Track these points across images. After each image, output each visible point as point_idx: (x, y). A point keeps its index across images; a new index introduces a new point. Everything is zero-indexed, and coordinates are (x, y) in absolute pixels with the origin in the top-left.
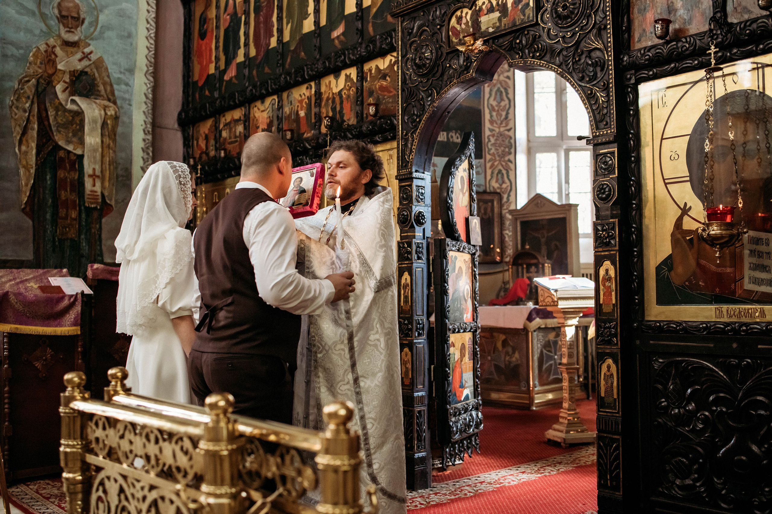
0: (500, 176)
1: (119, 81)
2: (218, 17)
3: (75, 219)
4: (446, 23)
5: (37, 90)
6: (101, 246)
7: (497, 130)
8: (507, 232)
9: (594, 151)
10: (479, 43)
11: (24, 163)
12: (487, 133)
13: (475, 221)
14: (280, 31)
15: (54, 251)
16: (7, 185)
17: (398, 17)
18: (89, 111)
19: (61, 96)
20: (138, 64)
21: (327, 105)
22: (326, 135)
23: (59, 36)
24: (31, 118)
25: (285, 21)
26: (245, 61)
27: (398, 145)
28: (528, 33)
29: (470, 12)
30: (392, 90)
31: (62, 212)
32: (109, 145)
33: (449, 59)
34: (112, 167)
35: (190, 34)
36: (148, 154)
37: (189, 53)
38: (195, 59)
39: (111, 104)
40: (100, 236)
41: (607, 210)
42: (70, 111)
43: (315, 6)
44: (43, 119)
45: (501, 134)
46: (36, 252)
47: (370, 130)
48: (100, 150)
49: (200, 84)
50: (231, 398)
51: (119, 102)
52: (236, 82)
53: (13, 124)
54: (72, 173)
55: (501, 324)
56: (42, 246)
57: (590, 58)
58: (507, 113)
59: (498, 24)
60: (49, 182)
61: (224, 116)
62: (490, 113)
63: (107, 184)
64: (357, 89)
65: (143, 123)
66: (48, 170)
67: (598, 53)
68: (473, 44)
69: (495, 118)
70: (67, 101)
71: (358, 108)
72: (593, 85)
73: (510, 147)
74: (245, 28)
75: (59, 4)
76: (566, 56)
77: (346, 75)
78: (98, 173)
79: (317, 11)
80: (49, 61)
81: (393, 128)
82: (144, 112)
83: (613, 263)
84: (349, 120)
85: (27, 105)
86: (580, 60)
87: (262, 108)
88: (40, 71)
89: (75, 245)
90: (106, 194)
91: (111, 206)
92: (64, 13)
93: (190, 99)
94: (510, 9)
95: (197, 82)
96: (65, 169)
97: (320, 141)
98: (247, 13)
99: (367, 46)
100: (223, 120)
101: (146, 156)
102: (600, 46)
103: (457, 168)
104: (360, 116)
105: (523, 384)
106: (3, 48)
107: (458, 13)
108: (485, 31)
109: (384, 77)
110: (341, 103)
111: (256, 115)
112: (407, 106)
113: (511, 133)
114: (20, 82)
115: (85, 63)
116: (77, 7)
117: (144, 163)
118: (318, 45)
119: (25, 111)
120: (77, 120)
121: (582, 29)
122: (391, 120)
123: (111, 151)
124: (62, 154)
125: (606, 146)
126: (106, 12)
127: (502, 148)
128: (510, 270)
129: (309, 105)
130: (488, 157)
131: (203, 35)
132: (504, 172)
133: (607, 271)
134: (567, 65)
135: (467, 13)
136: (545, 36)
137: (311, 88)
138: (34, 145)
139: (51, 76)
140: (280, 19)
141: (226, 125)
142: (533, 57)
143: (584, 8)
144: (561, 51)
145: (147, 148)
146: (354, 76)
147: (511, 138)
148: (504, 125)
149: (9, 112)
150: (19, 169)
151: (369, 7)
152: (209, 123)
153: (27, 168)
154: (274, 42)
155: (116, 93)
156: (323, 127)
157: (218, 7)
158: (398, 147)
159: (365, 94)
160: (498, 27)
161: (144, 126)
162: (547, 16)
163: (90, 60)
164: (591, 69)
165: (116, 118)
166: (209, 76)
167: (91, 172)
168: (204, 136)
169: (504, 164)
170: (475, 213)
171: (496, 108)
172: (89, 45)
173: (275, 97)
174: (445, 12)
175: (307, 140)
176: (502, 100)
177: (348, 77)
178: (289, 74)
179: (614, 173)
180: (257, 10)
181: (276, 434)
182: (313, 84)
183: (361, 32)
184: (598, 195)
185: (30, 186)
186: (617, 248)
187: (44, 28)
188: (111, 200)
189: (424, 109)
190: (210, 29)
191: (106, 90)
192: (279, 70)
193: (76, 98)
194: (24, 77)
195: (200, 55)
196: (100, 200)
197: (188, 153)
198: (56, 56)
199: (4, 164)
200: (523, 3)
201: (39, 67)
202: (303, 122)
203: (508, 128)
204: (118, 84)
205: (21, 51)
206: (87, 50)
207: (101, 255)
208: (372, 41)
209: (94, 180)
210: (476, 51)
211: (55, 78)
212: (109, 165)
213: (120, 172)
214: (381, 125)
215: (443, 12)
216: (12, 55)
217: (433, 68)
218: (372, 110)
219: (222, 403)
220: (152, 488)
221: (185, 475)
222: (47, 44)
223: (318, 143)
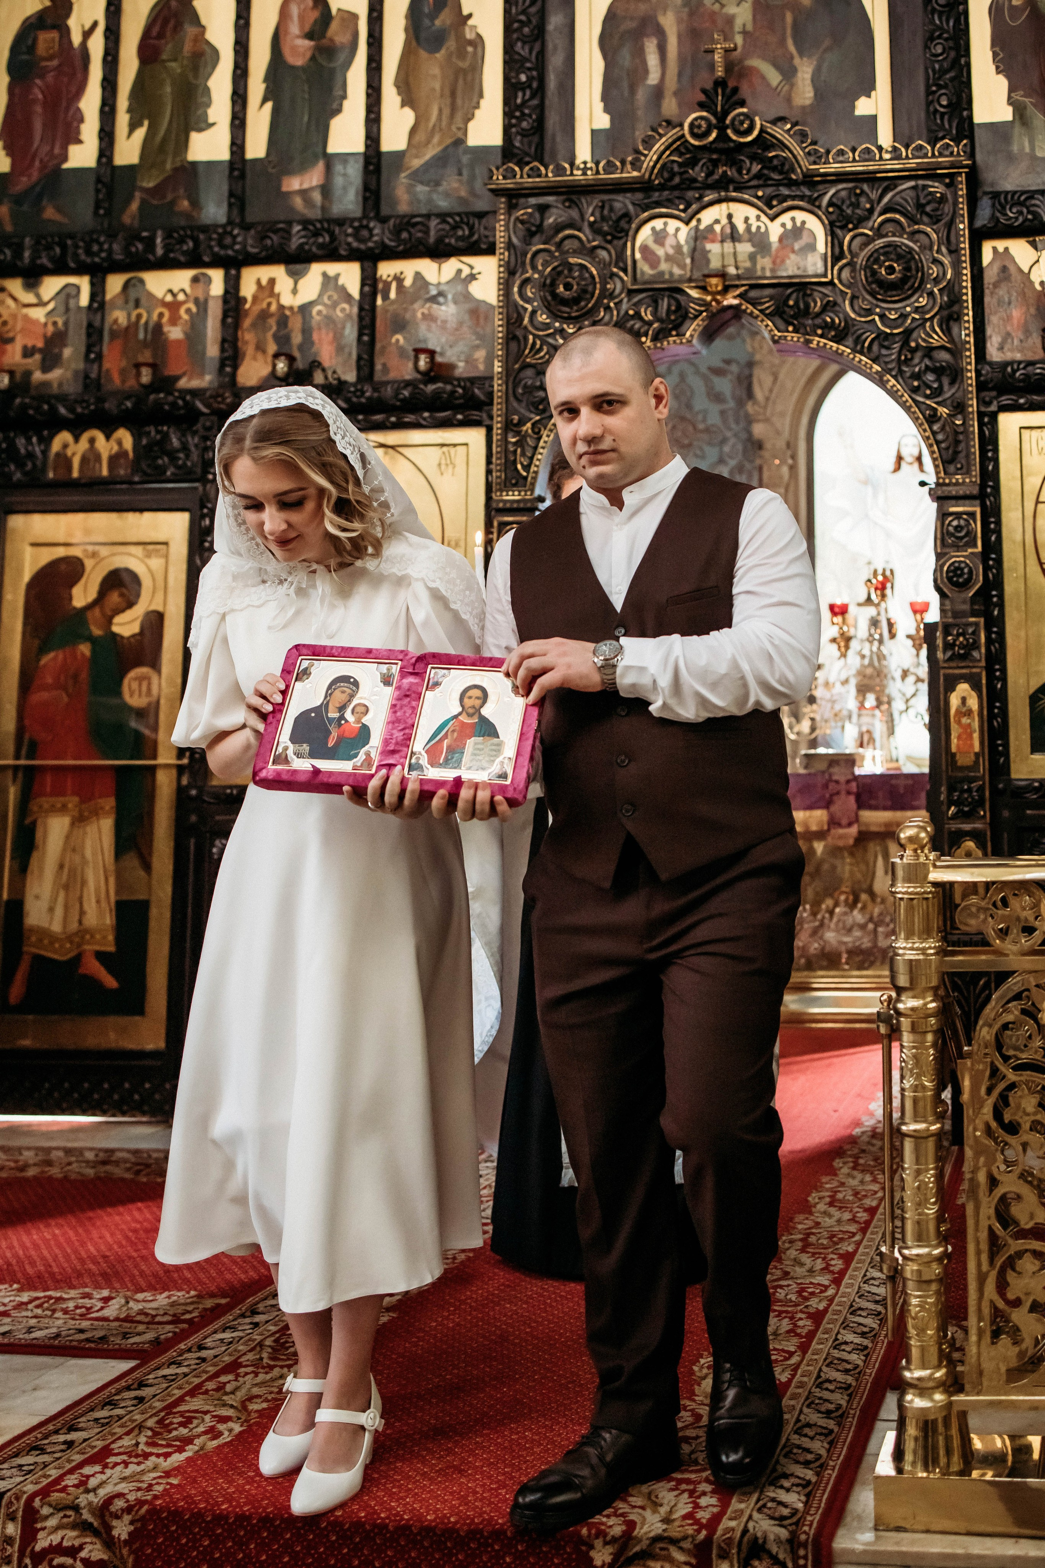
4: (626, 234)
14: (107, 137)
17: (503, 196)
21: (259, 327)
25: (123, 117)
29: (685, 229)
33: (633, 300)
41: (964, 602)
43: (236, 113)
47: (403, 400)
57: (931, 358)
59: (747, 265)
64: (358, 309)
67: (945, 355)
71: (362, 348)
72: (937, 403)
76: (887, 348)
77: (324, 274)
79: (237, 123)
81: (470, 405)
83: (976, 686)
84: (332, 369)
87: (29, 298)
94: (774, 245)
99: (401, 230)
102: (951, 345)
104: (368, 366)
109: (439, 300)
110: (308, 330)
121: (917, 311)
125: (961, 502)
129: (200, 317)
133: (964, 700)
135: (678, 229)
136: (847, 307)
137: (209, 282)
142: (822, 336)
144: (878, 337)
151: (400, 153)
154: (81, 157)
159: (382, 324)
160: (747, 270)
164: (933, 377)
173: (83, 280)
174: (625, 215)
177: (330, 280)
178: (143, 239)
179: (975, 546)
180: (23, 71)
184: (949, 578)
186: (983, 664)
192: (100, 224)
200: (804, 241)
202: (176, 351)
208: (416, 222)
214: (437, 393)
215: (618, 213)
217: (592, 311)
218: (425, 362)
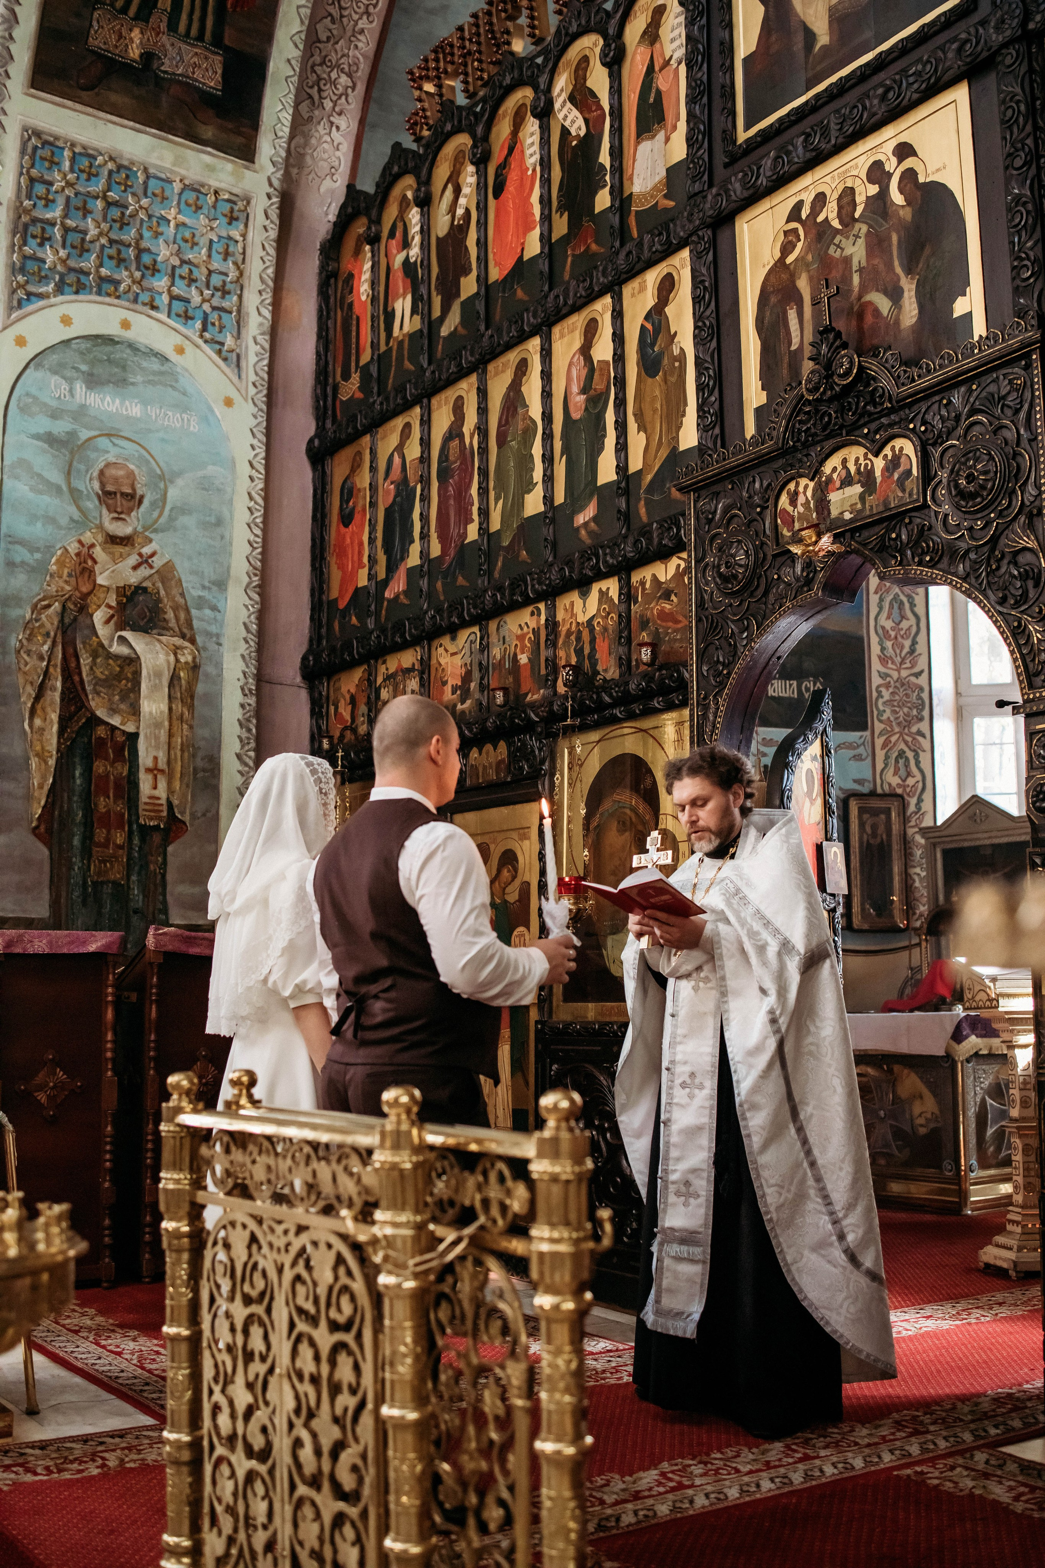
0: (901, 762)
1: (201, 603)
2: (373, 487)
3: (121, 847)
4: (771, 503)
5: (62, 621)
6: (164, 894)
7: (895, 675)
8: (918, 870)
9: (1027, 726)
10: (826, 541)
11: (38, 748)
12: (876, 681)
13: (835, 849)
14: (484, 513)
15: (84, 903)
16: (8, 786)
17: (688, 492)
18: (149, 656)
19: (103, 631)
20: (233, 572)
21: (567, 643)
22: (565, 697)
23: (101, 527)
24: (51, 670)
25: (492, 494)
26: (422, 566)
27: (692, 715)
28: (910, 522)
29: (812, 485)
30: (681, 618)
31: (100, 834)
32: (182, 715)
33: (777, 565)
34: (186, 754)
35: (324, 516)
36: (249, 730)
37: (323, 550)
38: (332, 560)
39: (187, 644)
40: (164, 876)
42: (117, 657)
43: (545, 471)
44: (70, 673)
45: (902, 683)
46: (55, 904)
47: (642, 690)
48: (166, 724)
49: (342, 605)
50: (417, 1093)
51: (199, 640)
52: (406, 601)
53: (21, 681)
54: (118, 765)
55: (904, 1047)
56: (64, 894)
57: (1016, 564)
58: (914, 643)
59: (859, 506)
60: (78, 782)
61: (384, 662)
62: (881, 643)
63: (177, 785)
64: (620, 616)
65: (241, 676)
66: (77, 760)
67: (1028, 557)
68: (816, 542)
69: (890, 652)
70: (112, 640)
71: (621, 650)
72: (1022, 612)
73: (920, 707)
74: (422, 508)
75: (102, 473)
76: (975, 562)
77: (600, 591)
78: (162, 764)
79: (549, 479)
80: (84, 570)
81: (683, 686)
82: (243, 656)
84: (606, 671)
85: (46, 647)
86: (998, 568)
87: (452, 649)
88: (68, 588)
89: (121, 893)
90: (176, 802)
91: (184, 823)
92: (110, 488)
93: (324, 631)
94: (879, 480)
95: (336, 600)
96: (106, 759)
97: (555, 708)
98: (425, 481)
99: (637, 541)
100: (382, 669)
101: (245, 735)
102: (1032, 544)
103: (799, 755)
104: (626, 664)
105: (947, 1164)
106: (8, 550)
107: (792, 486)
108: (837, 518)
109: (667, 595)
110: (593, 641)
111: (443, 661)
112: (706, 648)
113: (922, 681)
114: (34, 608)
115: (144, 572)
116: (131, 475)
117: (242, 747)
118: (550, 537)
119: (41, 658)
120: (129, 672)
121: (1000, 515)
122: (678, 672)
123: (185, 726)
124: (101, 732)
126: (180, 482)
127: (906, 710)
128: (924, 944)
129: (536, 643)
130: (879, 727)
131: (347, 519)
132: (910, 755)
134: (977, 578)
135: (806, 487)
136: (939, 527)
137: (539, 615)
138: (54, 717)
139: (85, 596)
140: (483, 491)
141: (388, 678)
142: (920, 564)
143: (1004, 481)
144: (967, 552)
145: (248, 720)
146: (614, 593)
147: (921, 689)
148: (908, 665)
149: (15, 660)
150: (29, 758)
151: (640, 472)
152: (358, 673)
153: (42, 757)
154: (472, 532)
155: (195, 623)
156: (560, 683)
157: (373, 469)
158: (691, 720)
159: (634, 625)
160: (859, 512)
161: (243, 680)
162: (942, 492)
163: (151, 567)
164: (1019, 584)
165: (195, 667)
166: (357, 590)
167: (149, 763)
168: (348, 697)
169: (909, 739)
170: (835, 835)
171: (893, 634)
172: (151, 541)
173: (476, 629)
174: (769, 485)
175: (533, 706)
176: (903, 617)
177: (603, 595)
178: (500, 589)
180: (443, 475)
181: (479, 1141)
182: (542, 606)
183: (626, 517)
184: (1034, 803)
185: (46, 788)
187: (76, 515)
188: (183, 813)
189: (735, 653)
190: (359, 508)
191: (177, 619)
192: (482, 582)
193: (127, 634)
194: (41, 600)
195: (342, 553)
196: (165, 814)
197: (319, 728)
198: (95, 562)
199: (5, 750)
200: (901, 469)
201: (66, 582)
202: (525, 674)
203: (916, 670)
204: (199, 608)
205: (38, 556)
206: (146, 550)
207: (165, 911)
208: (645, 532)
209: (155, 778)
210: (821, 554)
211: (93, 599)
212: (182, 750)
213: (200, 763)
214: (662, 679)
215: (765, 483)
216: (23, 563)
217: (749, 582)
218: (646, 654)
219: (405, 1099)
220: (301, 1229)
221: (350, 1205)
222: (80, 542)
223: (551, 712)
